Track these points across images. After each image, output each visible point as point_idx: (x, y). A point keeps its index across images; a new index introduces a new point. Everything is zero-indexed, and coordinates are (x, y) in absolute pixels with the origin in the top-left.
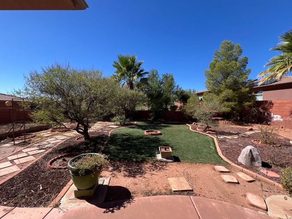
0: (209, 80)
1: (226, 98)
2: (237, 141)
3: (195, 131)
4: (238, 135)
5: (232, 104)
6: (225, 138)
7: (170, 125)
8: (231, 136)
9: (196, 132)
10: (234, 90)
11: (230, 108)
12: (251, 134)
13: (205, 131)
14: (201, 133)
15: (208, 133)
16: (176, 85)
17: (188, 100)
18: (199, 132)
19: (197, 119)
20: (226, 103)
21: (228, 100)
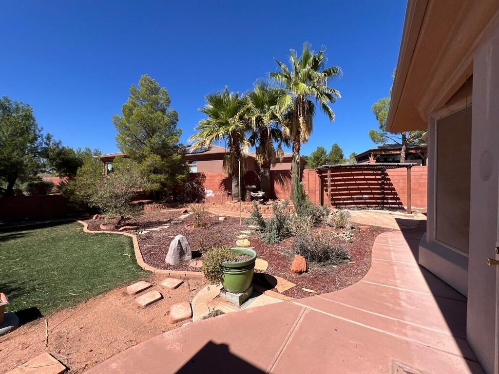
0: (122, 134)
1: (153, 168)
2: (167, 232)
3: (96, 232)
4: (170, 223)
5: (162, 177)
6: (151, 231)
7: (23, 232)
8: (160, 227)
9: (97, 234)
10: (163, 157)
11: (158, 184)
12: (185, 218)
13: (117, 228)
14: (109, 232)
15: (123, 230)
16: (44, 133)
17: (79, 169)
18: (104, 232)
19: (99, 207)
20: (152, 176)
21: (156, 171)
